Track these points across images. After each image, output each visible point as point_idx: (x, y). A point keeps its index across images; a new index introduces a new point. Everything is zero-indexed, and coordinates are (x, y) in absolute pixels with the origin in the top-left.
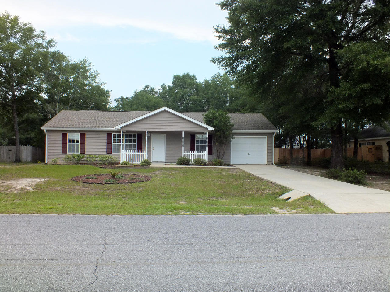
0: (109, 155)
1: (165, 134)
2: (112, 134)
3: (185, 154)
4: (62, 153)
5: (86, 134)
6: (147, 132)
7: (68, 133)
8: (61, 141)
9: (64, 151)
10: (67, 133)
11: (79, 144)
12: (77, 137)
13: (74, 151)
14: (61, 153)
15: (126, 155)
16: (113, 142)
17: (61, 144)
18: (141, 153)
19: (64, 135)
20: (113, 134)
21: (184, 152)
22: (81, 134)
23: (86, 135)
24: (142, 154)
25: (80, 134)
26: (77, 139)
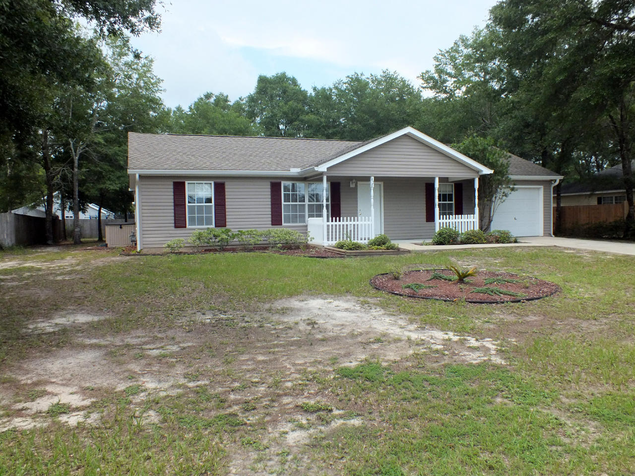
0: (277, 229)
1: (382, 183)
2: (280, 184)
3: (441, 221)
4: (176, 227)
5: (226, 184)
6: (373, 178)
7: (187, 182)
8: (172, 201)
9: (180, 222)
10: (184, 183)
11: (212, 206)
12: (206, 191)
13: (201, 222)
14: (173, 228)
15: (328, 226)
16: (284, 202)
17: (173, 207)
18: (338, 223)
19: (179, 187)
20: (283, 183)
21: (440, 219)
22: (216, 184)
23: (226, 187)
24: (343, 225)
25: (213, 183)
26: (209, 196)
